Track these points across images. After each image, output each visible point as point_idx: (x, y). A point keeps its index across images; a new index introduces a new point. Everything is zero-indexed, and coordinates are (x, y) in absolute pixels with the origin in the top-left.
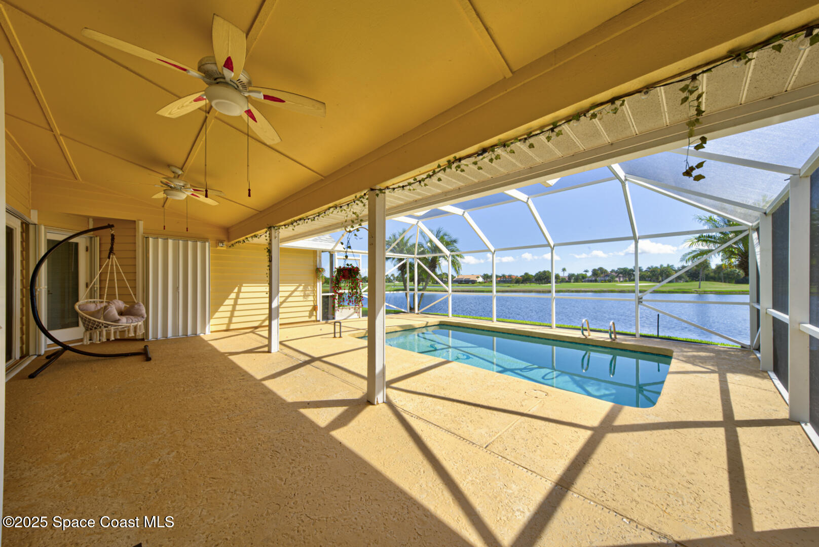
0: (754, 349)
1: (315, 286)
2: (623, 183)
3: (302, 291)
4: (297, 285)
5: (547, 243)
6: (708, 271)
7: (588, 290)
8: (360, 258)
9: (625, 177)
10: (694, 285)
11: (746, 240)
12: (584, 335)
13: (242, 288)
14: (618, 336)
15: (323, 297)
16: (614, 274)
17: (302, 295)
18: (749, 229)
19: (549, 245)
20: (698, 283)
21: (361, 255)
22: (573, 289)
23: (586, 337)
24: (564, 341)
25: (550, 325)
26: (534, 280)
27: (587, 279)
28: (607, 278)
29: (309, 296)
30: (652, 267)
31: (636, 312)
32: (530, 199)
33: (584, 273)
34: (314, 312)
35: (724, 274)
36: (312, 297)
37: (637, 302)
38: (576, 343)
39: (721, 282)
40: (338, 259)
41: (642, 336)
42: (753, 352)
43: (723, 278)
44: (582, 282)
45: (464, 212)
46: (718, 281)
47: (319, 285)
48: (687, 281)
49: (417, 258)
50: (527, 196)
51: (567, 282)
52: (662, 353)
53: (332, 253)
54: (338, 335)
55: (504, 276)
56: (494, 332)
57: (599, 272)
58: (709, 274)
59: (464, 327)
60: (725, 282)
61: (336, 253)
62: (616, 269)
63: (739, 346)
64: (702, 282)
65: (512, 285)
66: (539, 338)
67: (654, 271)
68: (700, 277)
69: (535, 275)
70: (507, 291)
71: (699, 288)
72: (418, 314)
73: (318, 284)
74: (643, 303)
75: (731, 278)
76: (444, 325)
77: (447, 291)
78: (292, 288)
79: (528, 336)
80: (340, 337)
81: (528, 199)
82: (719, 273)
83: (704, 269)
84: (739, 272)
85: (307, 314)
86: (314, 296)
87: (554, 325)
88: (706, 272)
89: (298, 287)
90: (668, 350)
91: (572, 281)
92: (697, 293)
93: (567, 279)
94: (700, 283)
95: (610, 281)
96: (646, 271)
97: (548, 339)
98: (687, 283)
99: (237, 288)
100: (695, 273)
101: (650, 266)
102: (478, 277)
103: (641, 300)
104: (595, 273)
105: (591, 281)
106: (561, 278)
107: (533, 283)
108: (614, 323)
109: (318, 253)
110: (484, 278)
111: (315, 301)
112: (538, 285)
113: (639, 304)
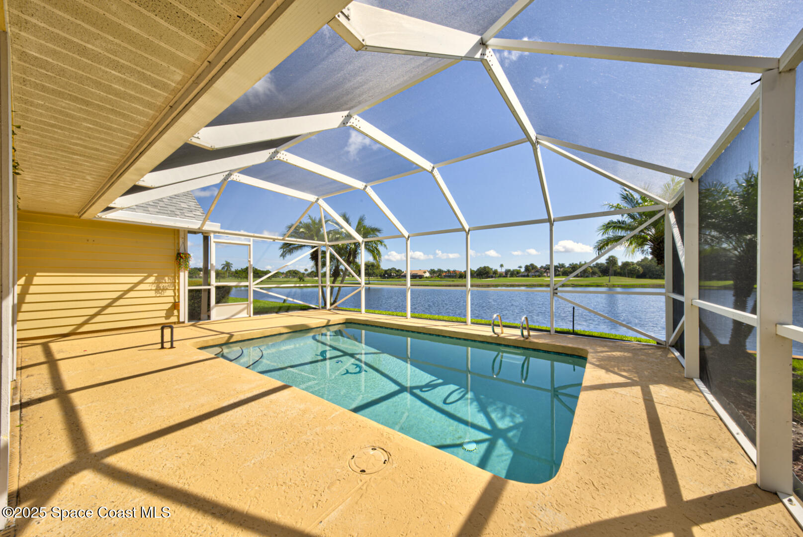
0: (670, 346)
1: (176, 276)
2: (534, 145)
3: (154, 283)
4: (146, 275)
5: (461, 227)
6: (616, 268)
7: (521, 284)
8: (251, 243)
9: (536, 138)
10: (605, 280)
11: (659, 224)
12: (495, 334)
13: (35, 278)
14: (532, 333)
15: (190, 291)
16: (542, 269)
17: (154, 288)
18: (665, 209)
19: (463, 229)
20: (608, 278)
21: (252, 238)
22: (508, 283)
23: (498, 336)
24: (475, 341)
25: (464, 320)
26: (475, 275)
27: (521, 274)
28: (537, 274)
29: (164, 289)
30: (573, 264)
31: (551, 304)
32: (435, 169)
33: (518, 269)
34: (176, 312)
35: (628, 270)
36: (172, 291)
37: (552, 294)
38: (488, 343)
39: (626, 277)
40: (214, 242)
41: (557, 332)
42: (669, 350)
43: (627, 274)
44: (517, 277)
45: (366, 186)
46: (623, 276)
47: (184, 276)
48: (600, 276)
49: (330, 246)
50: (432, 165)
51: (504, 277)
52: (577, 354)
53: (206, 235)
54: (167, 345)
55: (449, 271)
56: (403, 330)
57: (531, 268)
58: (616, 270)
59: (372, 326)
60: (628, 277)
61: (212, 235)
62: (544, 265)
63: (654, 343)
64: (611, 277)
65: (456, 279)
66: (450, 337)
67: (574, 267)
68: (610, 273)
69: (477, 271)
70: (450, 286)
71: (609, 282)
72: (329, 310)
73: (182, 274)
74: (559, 294)
75: (633, 274)
76: (350, 323)
77: (360, 284)
78: (136, 280)
79: (439, 336)
80: (172, 347)
81: (433, 168)
82: (624, 269)
83: (613, 265)
84: (639, 268)
85: (163, 313)
86: (174, 290)
87: (469, 320)
88: (615, 268)
89: (146, 278)
90: (582, 350)
91: (509, 276)
92: (607, 287)
93: (504, 274)
94: (610, 278)
95: (539, 276)
96: (568, 267)
97: (460, 339)
98: (600, 278)
99: (24, 279)
100: (606, 270)
101: (571, 263)
102: (425, 272)
103: (556, 291)
104: (527, 268)
105: (524, 276)
106: (499, 273)
107: (475, 277)
108: (526, 318)
109: (182, 235)
110: (430, 274)
111: (177, 295)
112: (479, 279)
113: (554, 295)
